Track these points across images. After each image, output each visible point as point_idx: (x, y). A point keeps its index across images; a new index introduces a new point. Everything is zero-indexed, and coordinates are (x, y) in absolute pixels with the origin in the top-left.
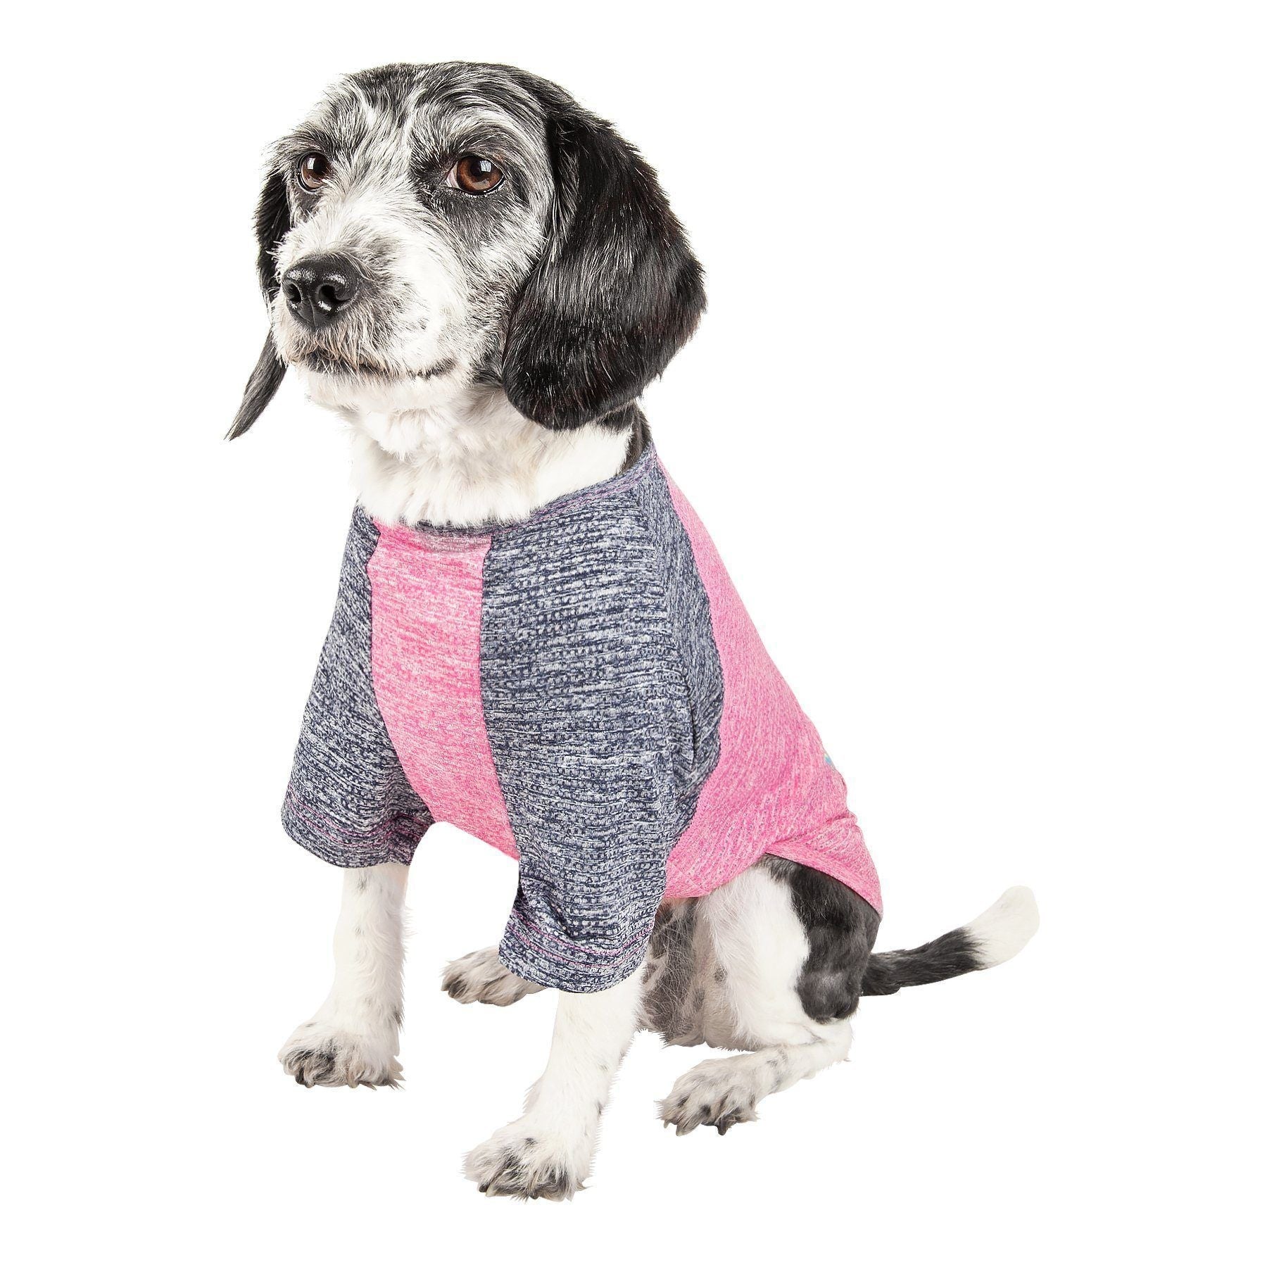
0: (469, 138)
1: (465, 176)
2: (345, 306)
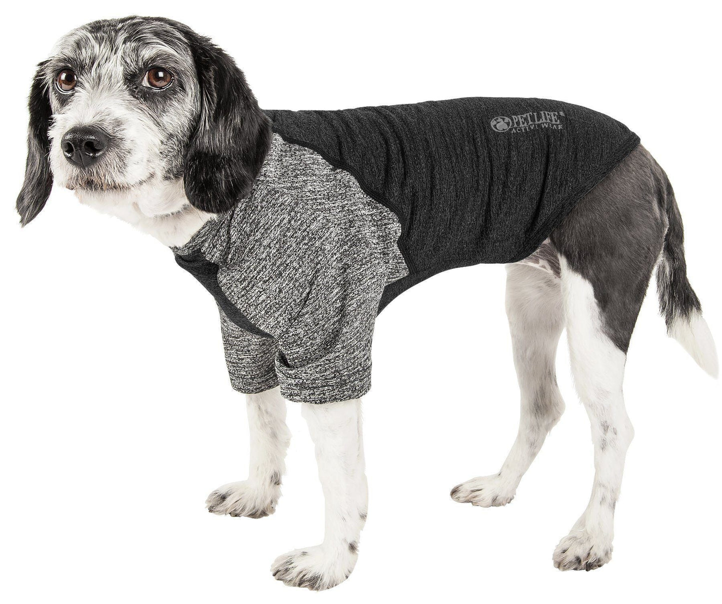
1: (152, 77)
2: (101, 153)
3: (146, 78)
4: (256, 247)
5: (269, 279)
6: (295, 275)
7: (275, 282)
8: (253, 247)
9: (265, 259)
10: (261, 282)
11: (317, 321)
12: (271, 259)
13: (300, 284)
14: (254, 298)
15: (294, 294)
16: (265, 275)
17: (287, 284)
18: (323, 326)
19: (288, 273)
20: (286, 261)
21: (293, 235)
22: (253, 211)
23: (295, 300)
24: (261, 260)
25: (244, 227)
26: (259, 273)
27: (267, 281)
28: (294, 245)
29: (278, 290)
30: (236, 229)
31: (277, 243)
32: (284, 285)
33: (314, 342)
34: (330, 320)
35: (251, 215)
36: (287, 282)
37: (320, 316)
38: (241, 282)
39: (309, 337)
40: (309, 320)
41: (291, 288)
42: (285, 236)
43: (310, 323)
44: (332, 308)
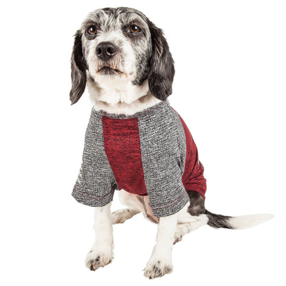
0: (134, 21)
1: (132, 30)
2: (114, 54)
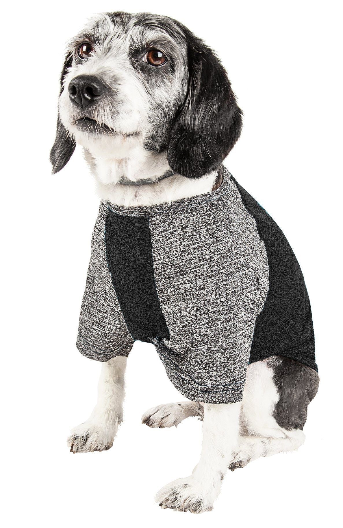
1: (150, 58)
2: (97, 98)
3: (146, 56)
4: (204, 248)
5: (201, 275)
6: (220, 283)
7: (204, 279)
8: (202, 247)
9: (206, 260)
10: (193, 275)
11: (225, 329)
12: (211, 263)
13: (220, 291)
14: (179, 283)
15: (212, 296)
16: (200, 271)
17: (211, 286)
18: (228, 335)
19: (216, 279)
20: (219, 270)
21: (230, 256)
22: (215, 222)
23: (210, 300)
24: (203, 259)
25: (201, 227)
26: (196, 267)
27: (200, 276)
28: (229, 263)
29: (202, 286)
30: (194, 225)
31: (220, 254)
32: (209, 285)
33: (216, 344)
34: (234, 333)
35: (212, 224)
36: (212, 284)
37: (229, 327)
38: (176, 267)
39: (215, 340)
40: (219, 327)
41: (213, 290)
42: (226, 253)
43: (220, 329)
44: (238, 325)
